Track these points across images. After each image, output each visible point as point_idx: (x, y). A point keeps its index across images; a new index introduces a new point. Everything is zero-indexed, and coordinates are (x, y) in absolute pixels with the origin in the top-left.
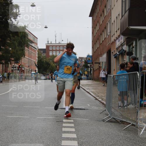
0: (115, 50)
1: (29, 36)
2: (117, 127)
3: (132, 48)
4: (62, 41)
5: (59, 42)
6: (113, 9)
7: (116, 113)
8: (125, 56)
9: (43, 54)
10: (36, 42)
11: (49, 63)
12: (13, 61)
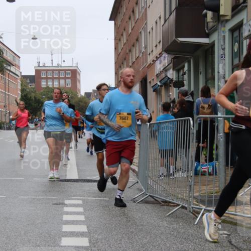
0: (154, 77)
1: (5, 52)
3: (183, 75)
5: (58, 64)
6: (149, 7)
7: (155, 186)
8: (170, 88)
9: (30, 85)
10: (17, 63)
11: (42, 100)
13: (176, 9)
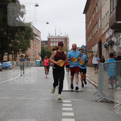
0: (105, 41)
1: (34, 30)
2: (108, 106)
3: (119, 39)
4: (61, 34)
5: (59, 35)
6: (103, 7)
7: (107, 94)
8: (113, 46)
9: (45, 45)
10: (39, 35)
11: (51, 52)
12: (21, 51)
13: (116, 7)
